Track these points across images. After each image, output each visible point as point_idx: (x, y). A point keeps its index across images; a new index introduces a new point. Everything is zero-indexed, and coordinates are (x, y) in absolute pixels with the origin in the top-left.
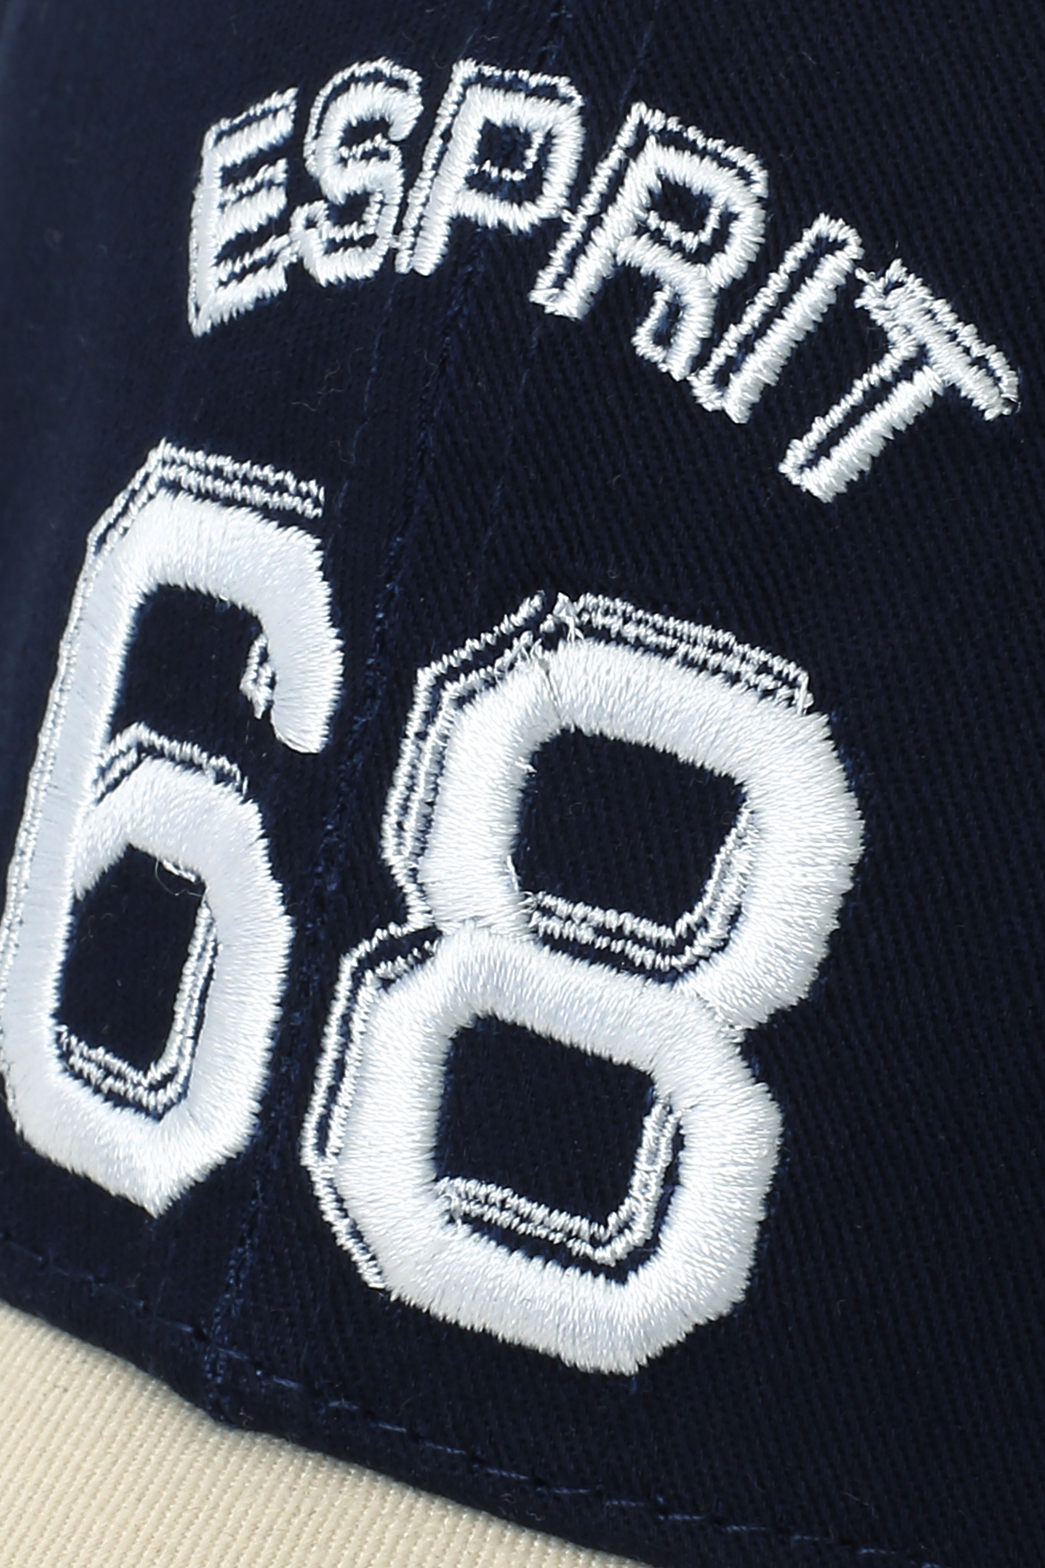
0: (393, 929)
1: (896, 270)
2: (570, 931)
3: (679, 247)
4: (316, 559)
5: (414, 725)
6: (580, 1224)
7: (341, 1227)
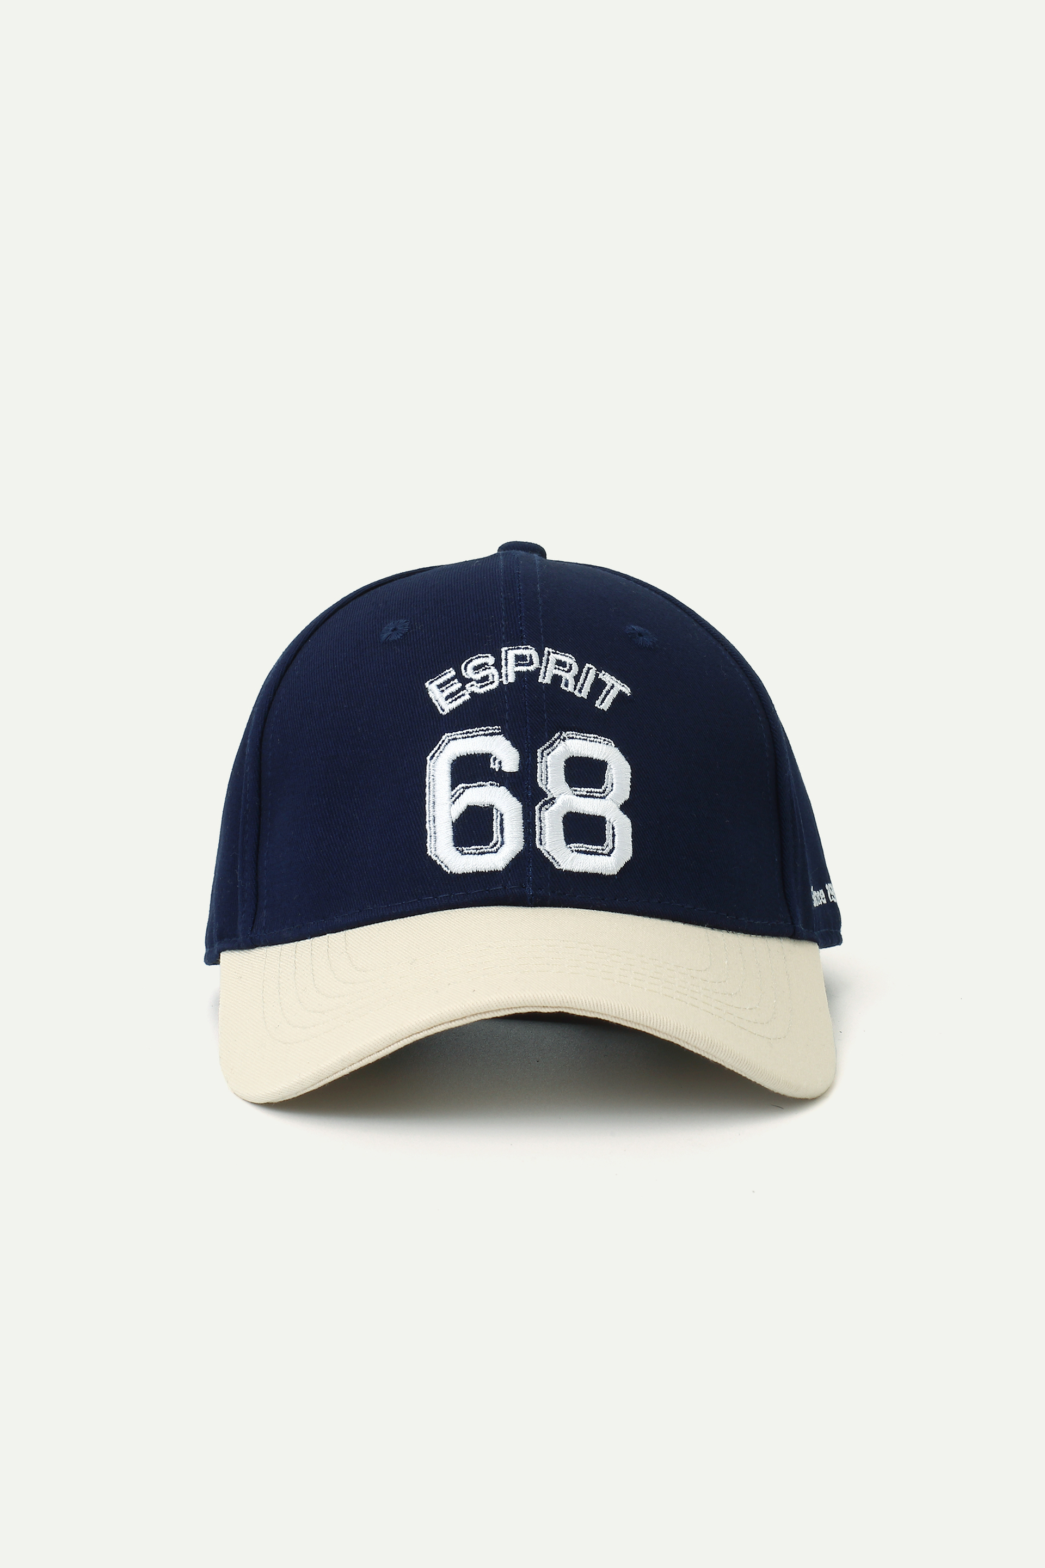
0: (545, 799)
1: (603, 672)
2: (581, 793)
3: (563, 670)
4: (504, 738)
5: (539, 760)
6: (600, 847)
7: (550, 858)
